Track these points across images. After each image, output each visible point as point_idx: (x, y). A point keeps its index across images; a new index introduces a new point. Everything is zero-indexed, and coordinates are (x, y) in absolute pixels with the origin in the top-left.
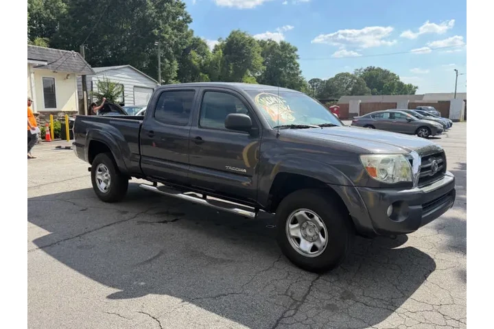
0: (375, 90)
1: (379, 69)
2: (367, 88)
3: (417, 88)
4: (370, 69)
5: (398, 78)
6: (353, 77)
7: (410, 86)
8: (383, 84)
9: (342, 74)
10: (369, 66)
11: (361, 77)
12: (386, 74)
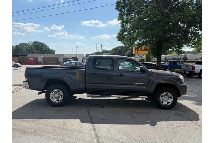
0: (39, 51)
1: (39, 42)
2: (35, 50)
3: (55, 51)
4: (36, 42)
5: (48, 47)
6: (28, 45)
7: (53, 50)
8: (42, 49)
9: (23, 43)
10: (35, 41)
11: (32, 45)
12: (43, 45)
